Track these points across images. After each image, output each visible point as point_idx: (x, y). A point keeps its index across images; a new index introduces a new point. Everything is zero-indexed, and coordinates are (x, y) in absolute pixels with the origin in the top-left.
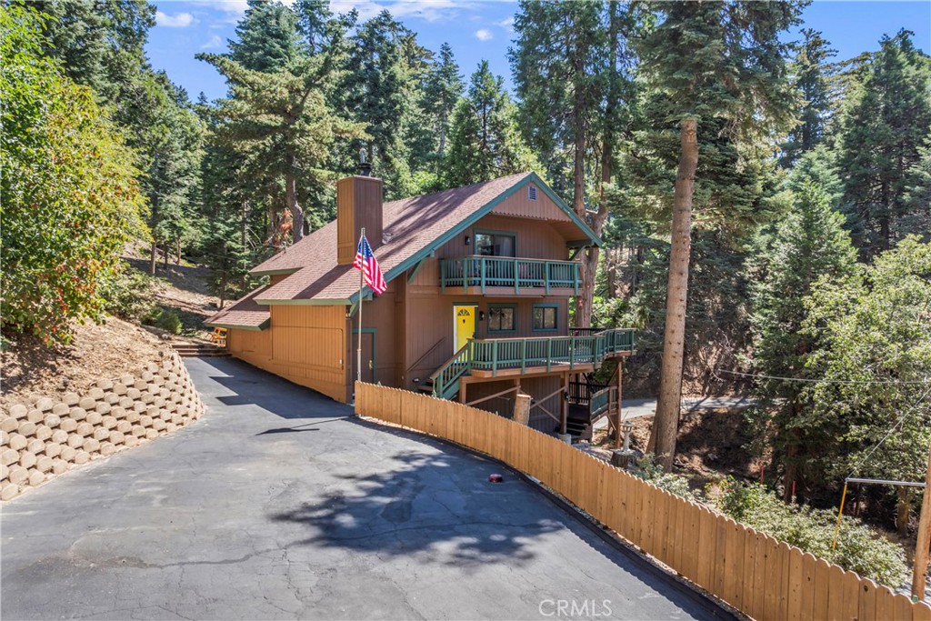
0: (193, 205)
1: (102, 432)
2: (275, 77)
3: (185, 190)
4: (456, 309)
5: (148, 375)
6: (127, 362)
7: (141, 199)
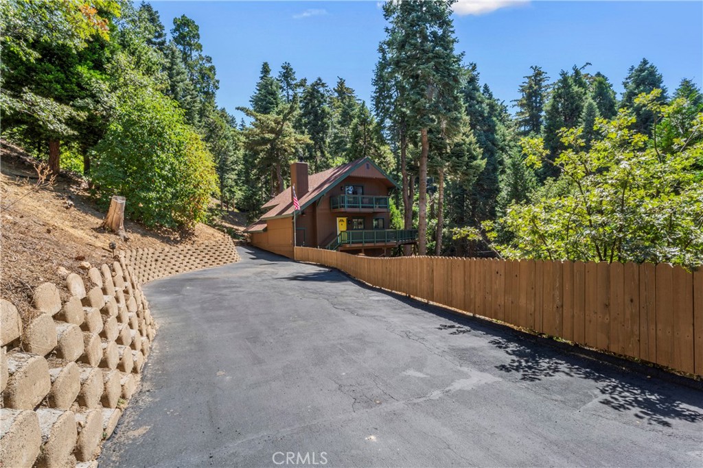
0: (240, 180)
1: (206, 260)
2: (269, 116)
3: (236, 172)
4: (338, 219)
5: (220, 242)
6: (212, 238)
7: (216, 176)
